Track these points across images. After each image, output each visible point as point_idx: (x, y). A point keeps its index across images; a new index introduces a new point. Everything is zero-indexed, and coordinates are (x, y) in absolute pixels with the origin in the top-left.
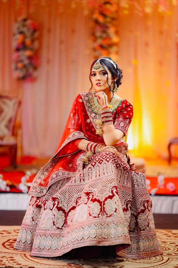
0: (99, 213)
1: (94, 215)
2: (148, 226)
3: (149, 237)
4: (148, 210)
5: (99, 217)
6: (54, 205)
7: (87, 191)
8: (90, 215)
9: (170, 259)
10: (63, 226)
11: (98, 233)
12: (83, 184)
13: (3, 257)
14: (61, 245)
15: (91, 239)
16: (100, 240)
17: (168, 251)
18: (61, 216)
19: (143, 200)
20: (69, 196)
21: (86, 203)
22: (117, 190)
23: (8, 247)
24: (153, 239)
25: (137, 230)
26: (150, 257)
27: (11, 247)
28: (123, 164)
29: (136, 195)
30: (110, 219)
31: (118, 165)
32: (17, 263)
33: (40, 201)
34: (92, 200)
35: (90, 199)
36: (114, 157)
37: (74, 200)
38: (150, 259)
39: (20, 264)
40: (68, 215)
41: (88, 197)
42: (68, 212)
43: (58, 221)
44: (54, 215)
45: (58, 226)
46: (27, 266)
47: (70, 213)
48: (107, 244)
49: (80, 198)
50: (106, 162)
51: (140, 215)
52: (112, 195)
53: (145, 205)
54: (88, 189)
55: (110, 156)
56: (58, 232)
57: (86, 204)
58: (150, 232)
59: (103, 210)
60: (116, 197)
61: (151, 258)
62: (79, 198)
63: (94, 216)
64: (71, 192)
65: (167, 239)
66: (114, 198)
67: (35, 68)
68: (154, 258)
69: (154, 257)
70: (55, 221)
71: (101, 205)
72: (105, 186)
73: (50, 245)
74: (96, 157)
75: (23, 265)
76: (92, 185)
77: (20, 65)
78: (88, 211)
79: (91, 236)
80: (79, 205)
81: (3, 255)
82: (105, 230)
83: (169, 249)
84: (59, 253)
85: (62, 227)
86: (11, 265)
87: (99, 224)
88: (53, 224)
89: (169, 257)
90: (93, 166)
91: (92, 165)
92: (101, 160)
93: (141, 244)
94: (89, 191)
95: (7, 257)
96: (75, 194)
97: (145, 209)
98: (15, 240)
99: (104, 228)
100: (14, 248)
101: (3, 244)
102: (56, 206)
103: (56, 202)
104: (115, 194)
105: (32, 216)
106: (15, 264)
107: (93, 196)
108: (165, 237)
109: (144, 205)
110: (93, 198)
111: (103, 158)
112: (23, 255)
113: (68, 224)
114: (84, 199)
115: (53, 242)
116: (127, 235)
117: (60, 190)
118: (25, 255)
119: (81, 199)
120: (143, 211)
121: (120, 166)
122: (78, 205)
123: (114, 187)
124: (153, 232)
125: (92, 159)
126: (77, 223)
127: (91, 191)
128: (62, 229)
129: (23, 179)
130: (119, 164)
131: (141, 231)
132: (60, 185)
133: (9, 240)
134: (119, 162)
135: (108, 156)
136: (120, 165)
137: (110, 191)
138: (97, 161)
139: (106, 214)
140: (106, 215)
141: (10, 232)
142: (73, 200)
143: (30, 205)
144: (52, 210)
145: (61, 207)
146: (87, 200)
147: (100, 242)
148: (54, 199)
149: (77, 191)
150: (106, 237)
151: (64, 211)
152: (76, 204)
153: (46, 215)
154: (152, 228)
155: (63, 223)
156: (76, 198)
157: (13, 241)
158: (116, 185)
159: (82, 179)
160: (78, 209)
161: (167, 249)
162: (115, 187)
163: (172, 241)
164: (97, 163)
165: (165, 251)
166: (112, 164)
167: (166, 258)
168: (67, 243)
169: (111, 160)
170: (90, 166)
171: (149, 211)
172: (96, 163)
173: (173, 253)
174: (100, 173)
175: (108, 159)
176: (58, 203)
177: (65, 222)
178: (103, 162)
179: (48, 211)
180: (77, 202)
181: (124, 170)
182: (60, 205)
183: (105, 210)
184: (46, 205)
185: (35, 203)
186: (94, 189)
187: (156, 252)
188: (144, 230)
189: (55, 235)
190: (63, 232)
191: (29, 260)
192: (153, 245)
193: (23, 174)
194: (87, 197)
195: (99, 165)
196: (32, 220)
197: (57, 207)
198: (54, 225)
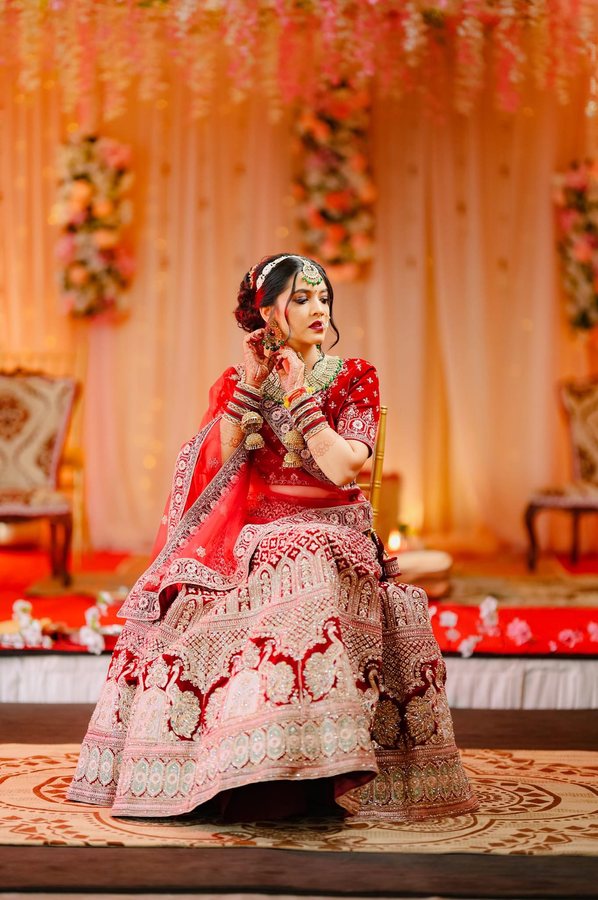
0: (290, 692)
1: (277, 699)
2: (435, 732)
3: (437, 762)
4: (435, 690)
5: (290, 703)
6: (170, 676)
7: (257, 636)
8: (267, 699)
9: (497, 822)
10: (194, 732)
11: (288, 747)
12: (248, 615)
13: (36, 821)
14: (190, 783)
15: (272, 763)
16: (294, 765)
17: (494, 803)
18: (189, 706)
19: (422, 660)
20: (211, 649)
21: (255, 666)
22: (338, 629)
23: (49, 795)
24: (449, 767)
25: (405, 742)
26: (439, 818)
27: (59, 796)
28: (354, 560)
29: (402, 646)
30: (320, 707)
31: (342, 564)
32: (74, 835)
33: (136, 666)
34: (271, 659)
35: (267, 656)
36: (330, 542)
37: (222, 660)
38: (440, 822)
39: (84, 837)
40: (207, 702)
41: (262, 650)
42: (208, 695)
43: (182, 719)
44: (171, 703)
45: (181, 731)
46: (104, 840)
47: (212, 695)
48: (314, 774)
49: (240, 653)
50: (309, 554)
51: (412, 703)
52: (324, 641)
53: (427, 674)
54: (261, 628)
55: (318, 537)
56: (181, 747)
57: (256, 669)
58: (440, 748)
59: (300, 684)
60: (337, 649)
61: (443, 821)
62: (237, 654)
63: (277, 701)
64: (215, 640)
65: (496, 774)
66: (331, 648)
67: (124, 284)
68: (451, 821)
69: (453, 816)
70: (174, 719)
71: (295, 671)
72: (306, 617)
73: (161, 784)
74: (283, 542)
75: (92, 838)
76: (271, 619)
77: (78, 275)
78: (260, 689)
79: (270, 755)
80: (236, 674)
81: (37, 814)
82: (308, 737)
83: (497, 798)
84: (185, 804)
85: (192, 735)
86: (59, 839)
87: (292, 723)
88: (167, 728)
89: (494, 818)
90: (275, 566)
91: (271, 563)
92: (295, 549)
93: (416, 782)
94: (263, 635)
95: (49, 821)
96: (226, 645)
97: (427, 685)
98: (69, 779)
99: (306, 731)
100: (68, 797)
101: (37, 790)
102: (175, 677)
103: (176, 669)
104: (333, 638)
105: (117, 707)
106: (69, 836)
107: (274, 646)
108: (492, 768)
109: (423, 674)
110: (275, 654)
111: (301, 545)
112: (92, 816)
113: (209, 725)
114: (249, 658)
115: (169, 778)
116: (366, 748)
117: (186, 635)
118: (96, 815)
119: (243, 658)
120: (420, 691)
121: (348, 566)
122: (233, 672)
123: (330, 620)
124: (448, 749)
125: (271, 548)
126: (231, 720)
127: (268, 635)
128: (191, 739)
129: (91, 614)
130: (344, 559)
131: (414, 746)
132: (186, 622)
133: (53, 779)
134: (345, 555)
135: (314, 538)
136: (346, 563)
137: (321, 632)
138: (284, 553)
139: (311, 694)
140: (310, 697)
141: (54, 759)
142: (221, 662)
143: (109, 678)
144: (164, 689)
145: (188, 681)
146: (258, 658)
147: (294, 770)
148: (170, 660)
149: (230, 635)
150: (311, 757)
151: (197, 692)
152: (230, 671)
153: (149, 704)
154: (445, 737)
155: (195, 723)
156: (230, 655)
157: (64, 783)
158: (336, 615)
159: (245, 604)
160: (233, 683)
161: (492, 798)
162: (332, 619)
163: (508, 777)
164: (285, 557)
165: (485, 804)
166: (325, 559)
167: (483, 820)
168: (205, 777)
169: (323, 548)
170: (265, 566)
171: (438, 690)
172: (280, 557)
173: (507, 809)
174: (294, 586)
175: (313, 547)
176: (181, 669)
177: (201, 721)
178: (300, 555)
179: (154, 692)
180: (231, 665)
181: (360, 576)
182: (186, 676)
183: (306, 682)
184: (148, 678)
185: (123, 671)
186: (275, 629)
187: (457, 804)
188: (423, 743)
189: (174, 756)
190: (195, 749)
191: (108, 828)
192: (449, 784)
193: (91, 601)
194: (258, 651)
195: (290, 561)
196: (115, 719)
197: (178, 681)
198: (171, 729)
